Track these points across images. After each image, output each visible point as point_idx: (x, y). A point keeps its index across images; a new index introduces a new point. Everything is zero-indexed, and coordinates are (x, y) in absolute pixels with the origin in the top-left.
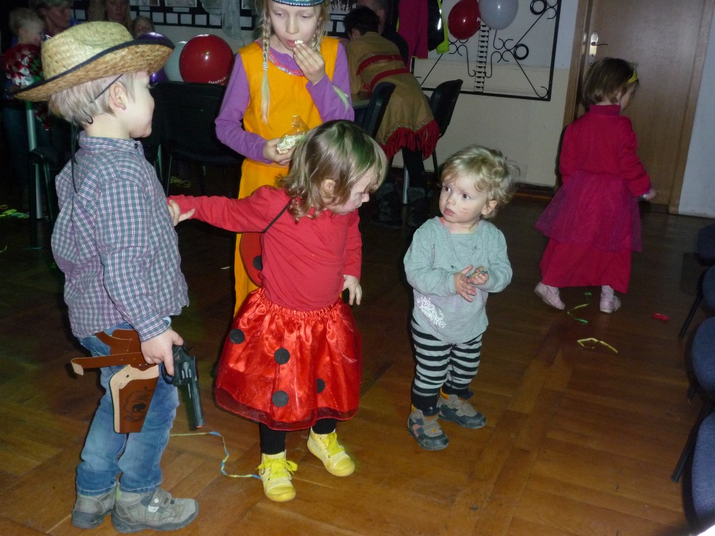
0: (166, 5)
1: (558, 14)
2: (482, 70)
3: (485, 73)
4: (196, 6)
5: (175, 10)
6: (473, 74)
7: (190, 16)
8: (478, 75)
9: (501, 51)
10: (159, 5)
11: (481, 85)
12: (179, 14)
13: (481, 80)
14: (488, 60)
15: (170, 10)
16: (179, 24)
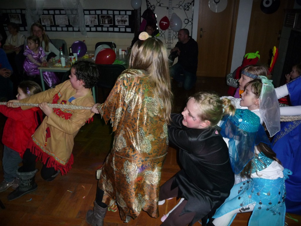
0: (57, 24)
1: (192, 23)
2: (170, 41)
3: (171, 42)
4: (68, 24)
5: (60, 26)
6: (167, 43)
7: (66, 28)
8: (169, 43)
9: (176, 35)
10: (54, 24)
11: (170, 46)
12: (62, 27)
13: (170, 45)
14: (172, 38)
15: (58, 26)
16: (62, 31)
